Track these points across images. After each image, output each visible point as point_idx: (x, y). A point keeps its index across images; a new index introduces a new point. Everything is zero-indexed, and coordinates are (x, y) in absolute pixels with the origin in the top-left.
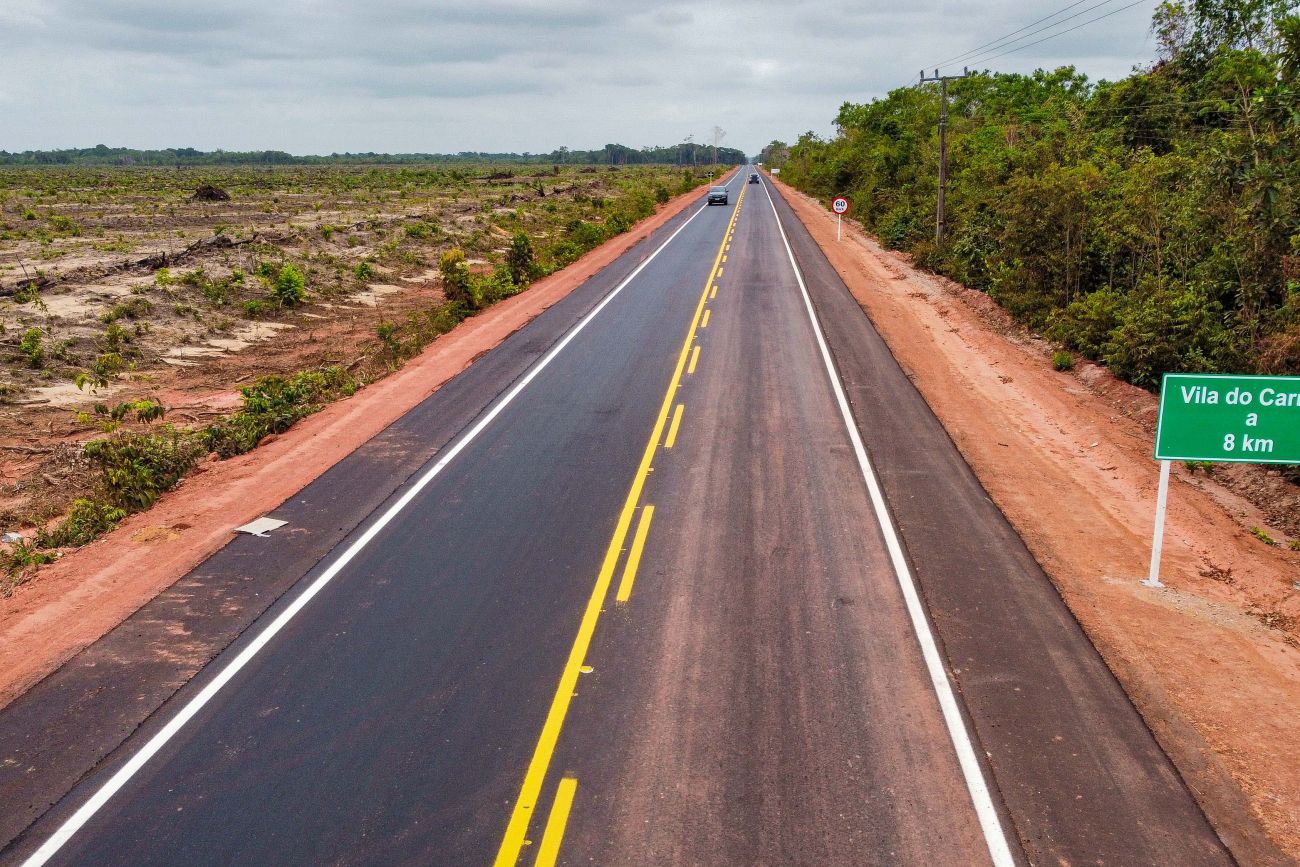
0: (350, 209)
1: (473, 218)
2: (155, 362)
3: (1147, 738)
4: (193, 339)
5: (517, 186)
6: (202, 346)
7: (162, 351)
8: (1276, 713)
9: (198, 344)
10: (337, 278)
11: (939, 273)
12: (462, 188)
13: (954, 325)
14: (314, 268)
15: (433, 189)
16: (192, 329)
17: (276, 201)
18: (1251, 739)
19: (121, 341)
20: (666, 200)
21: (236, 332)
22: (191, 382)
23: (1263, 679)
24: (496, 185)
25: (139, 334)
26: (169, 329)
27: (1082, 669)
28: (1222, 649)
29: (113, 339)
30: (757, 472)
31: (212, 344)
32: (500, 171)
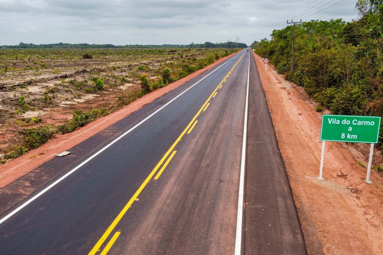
0: (126, 61)
1: (159, 64)
2: (57, 106)
3: (298, 226)
4: (69, 99)
5: (177, 54)
6: (72, 101)
7: (60, 102)
8: (343, 220)
9: (71, 101)
10: (115, 81)
11: (292, 81)
12: (160, 55)
13: (291, 97)
14: (109, 79)
15: (152, 55)
16: (69, 96)
17: (106, 59)
18: (332, 228)
19: (48, 99)
20: (218, 59)
21: (82, 97)
22: (65, 112)
23: (344, 209)
24: (170, 54)
25: (54, 97)
26: (63, 96)
27: (286, 204)
28: (334, 199)
29: (46, 99)
30: (211, 141)
31: (74, 100)
32: (172, 50)
